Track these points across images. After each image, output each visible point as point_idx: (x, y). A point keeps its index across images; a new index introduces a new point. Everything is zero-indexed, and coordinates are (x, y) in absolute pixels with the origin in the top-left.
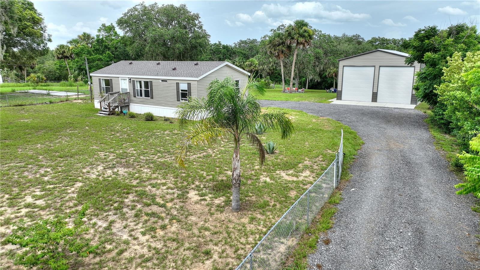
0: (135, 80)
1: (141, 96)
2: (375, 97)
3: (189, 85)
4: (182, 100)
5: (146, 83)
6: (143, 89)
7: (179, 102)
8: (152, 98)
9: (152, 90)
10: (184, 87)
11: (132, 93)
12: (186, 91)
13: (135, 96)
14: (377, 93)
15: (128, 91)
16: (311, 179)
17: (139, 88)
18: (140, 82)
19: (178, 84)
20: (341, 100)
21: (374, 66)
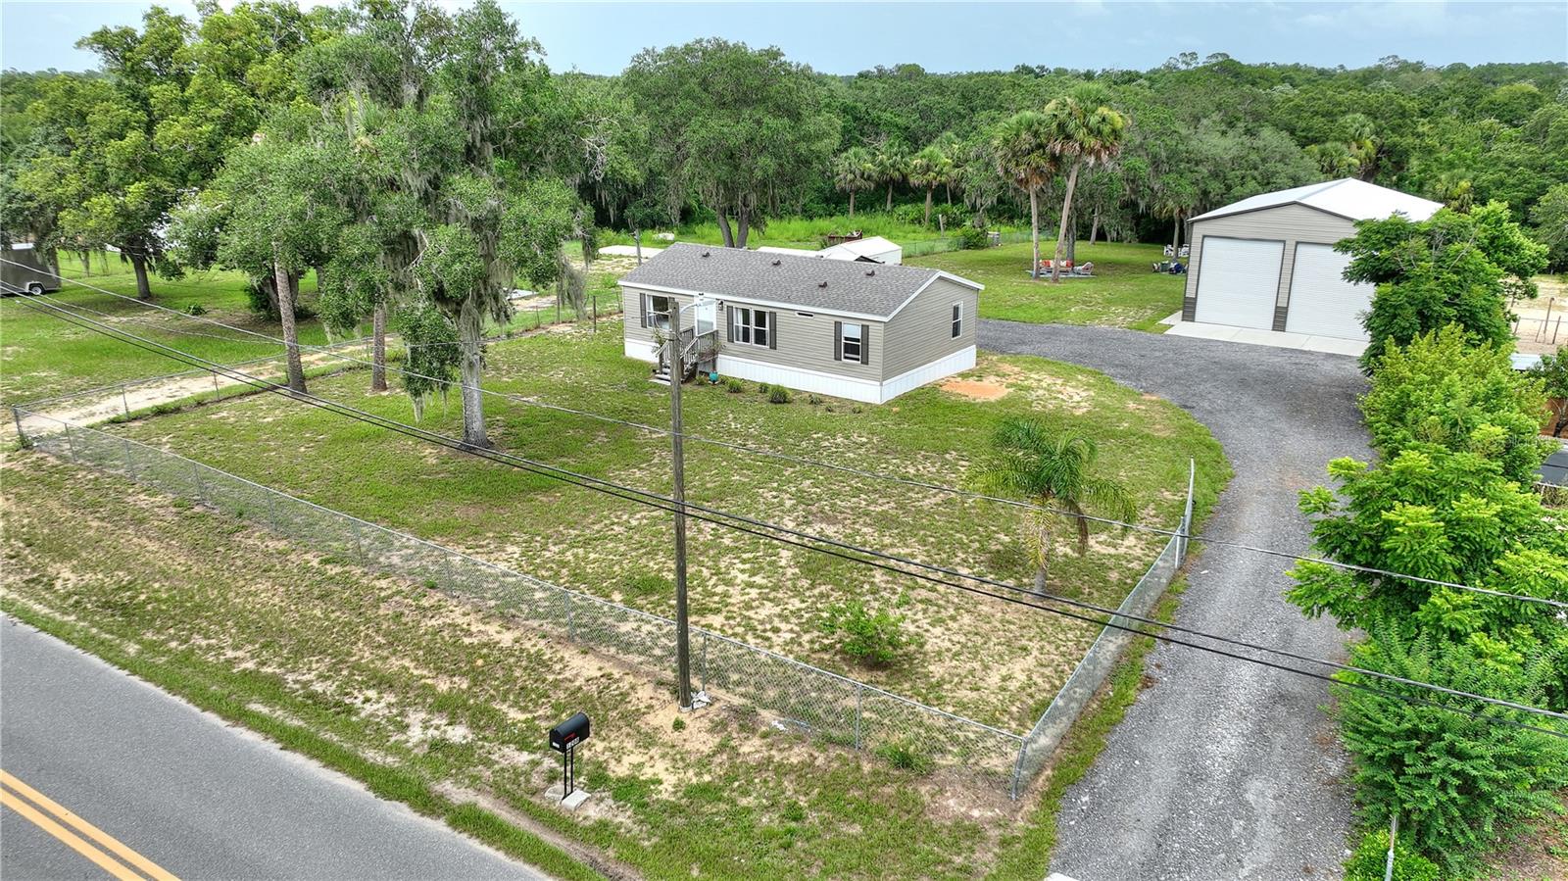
0: (734, 305)
1: (746, 338)
2: (1280, 320)
3: (865, 329)
4: (846, 358)
5: (760, 317)
6: (752, 327)
7: (838, 362)
8: (773, 347)
9: (773, 329)
10: (852, 331)
11: (724, 334)
12: (858, 340)
13: (731, 340)
14: (1287, 308)
15: (715, 328)
16: (1138, 552)
17: (741, 325)
18: (746, 313)
19: (838, 326)
20: (1193, 321)
21: (1284, 242)
